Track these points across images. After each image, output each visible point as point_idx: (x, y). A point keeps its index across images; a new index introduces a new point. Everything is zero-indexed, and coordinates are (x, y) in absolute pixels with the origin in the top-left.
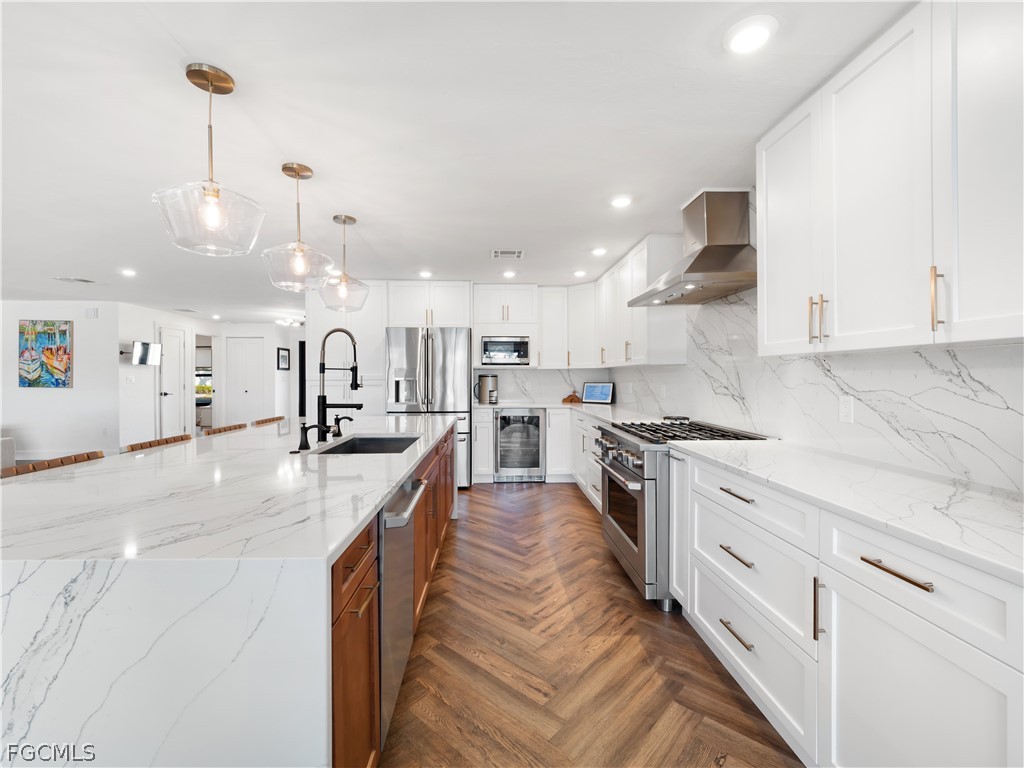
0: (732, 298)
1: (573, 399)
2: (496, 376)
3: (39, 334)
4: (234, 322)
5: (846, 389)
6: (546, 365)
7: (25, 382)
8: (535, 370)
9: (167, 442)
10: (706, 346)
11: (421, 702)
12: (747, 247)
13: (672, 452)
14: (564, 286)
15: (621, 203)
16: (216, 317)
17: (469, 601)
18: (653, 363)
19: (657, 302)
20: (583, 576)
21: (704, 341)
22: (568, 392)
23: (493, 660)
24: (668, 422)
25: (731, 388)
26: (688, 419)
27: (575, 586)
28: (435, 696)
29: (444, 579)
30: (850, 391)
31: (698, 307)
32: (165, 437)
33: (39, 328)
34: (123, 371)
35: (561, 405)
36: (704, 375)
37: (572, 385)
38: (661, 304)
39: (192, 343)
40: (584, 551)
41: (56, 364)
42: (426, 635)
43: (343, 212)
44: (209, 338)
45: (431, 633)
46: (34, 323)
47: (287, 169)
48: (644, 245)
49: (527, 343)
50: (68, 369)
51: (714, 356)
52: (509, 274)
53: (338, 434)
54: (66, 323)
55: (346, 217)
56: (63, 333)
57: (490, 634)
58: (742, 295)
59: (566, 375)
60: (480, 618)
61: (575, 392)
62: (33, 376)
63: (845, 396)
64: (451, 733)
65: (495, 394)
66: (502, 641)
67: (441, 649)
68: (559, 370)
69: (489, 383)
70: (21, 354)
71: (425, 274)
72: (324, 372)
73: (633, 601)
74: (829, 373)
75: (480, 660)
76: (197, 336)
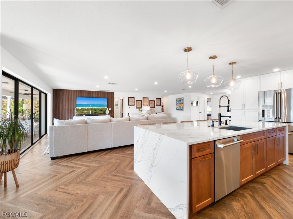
3: (179, 101)
4: (216, 94)
7: (177, 110)
9: (200, 121)
11: (236, 203)
16: (212, 93)
17: (274, 191)
23: (273, 211)
28: (242, 205)
29: (267, 180)
32: (200, 120)
33: (179, 99)
34: (192, 107)
39: (206, 100)
41: (181, 106)
42: (249, 190)
44: (211, 99)
45: (251, 191)
46: (178, 98)
47: (211, 58)
50: (183, 107)
53: (226, 124)
54: (183, 98)
55: (233, 62)
56: (182, 100)
57: (278, 204)
60: (276, 198)
62: (178, 108)
64: (241, 215)
66: (283, 209)
67: (252, 197)
70: (177, 104)
71: (276, 70)
72: (220, 107)
75: (267, 208)
76: (207, 98)
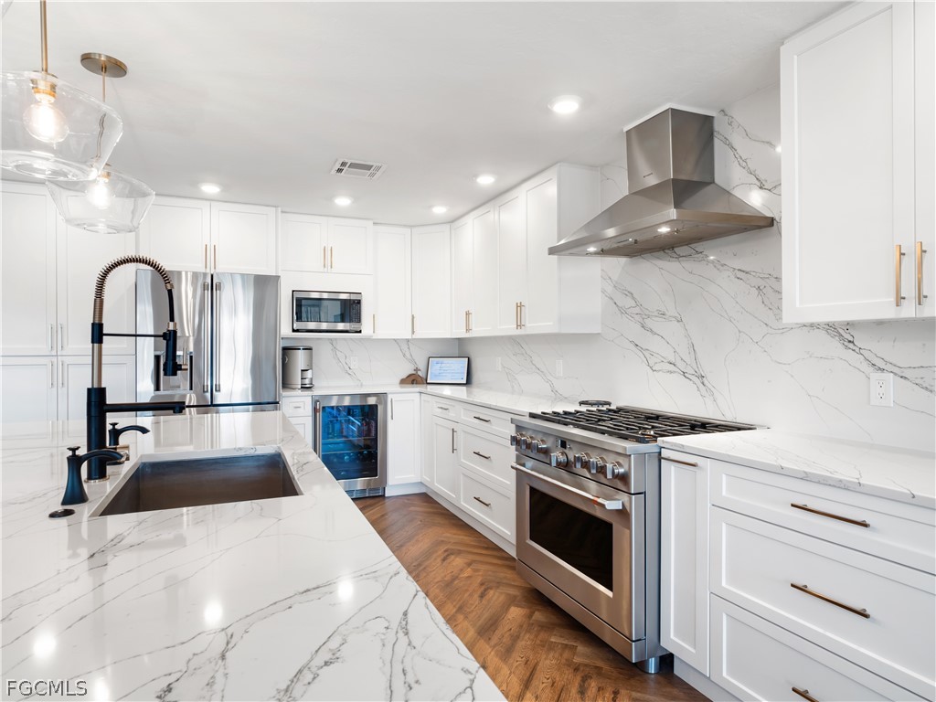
0: (679, 250)
1: (414, 379)
2: (310, 349)
5: (881, 364)
6: (381, 334)
8: (369, 339)
10: (637, 310)
12: (712, 185)
13: (665, 453)
14: (405, 226)
15: (566, 107)
18: (564, 331)
19: (592, 249)
20: (518, 637)
21: (633, 304)
22: (407, 370)
24: (583, 409)
25: (679, 364)
26: (609, 404)
27: (517, 658)
30: (889, 367)
31: (623, 260)
35: (398, 389)
36: (634, 348)
37: (413, 361)
38: (596, 253)
40: (496, 597)
43: (104, 50)
48: (552, 174)
49: (359, 302)
51: (649, 323)
52: (343, 202)
55: (107, 59)
58: (699, 246)
59: (405, 347)
61: (417, 370)
63: (879, 374)
65: (309, 374)
68: (395, 340)
69: (300, 359)
71: (210, 189)
72: (101, 342)
73: (606, 667)
74: (851, 345)
